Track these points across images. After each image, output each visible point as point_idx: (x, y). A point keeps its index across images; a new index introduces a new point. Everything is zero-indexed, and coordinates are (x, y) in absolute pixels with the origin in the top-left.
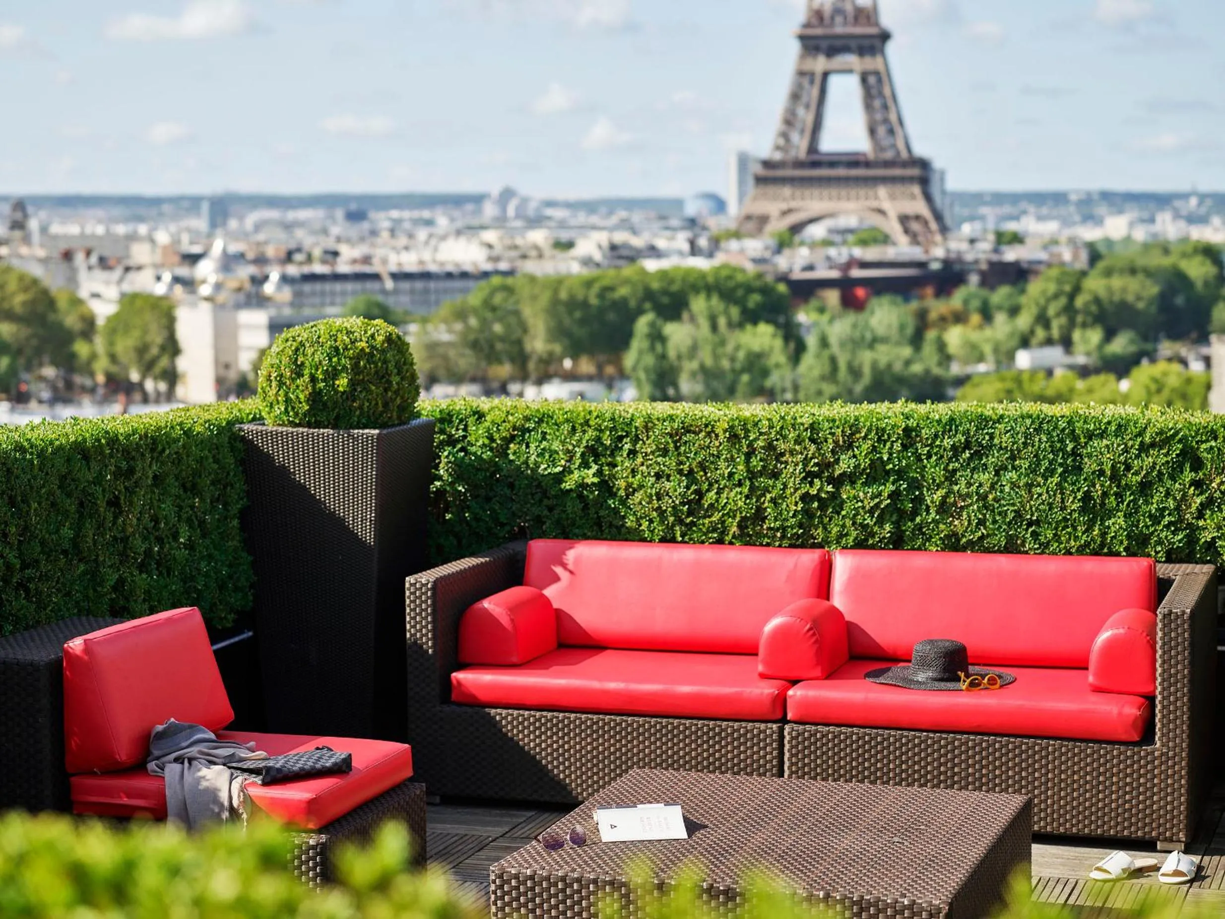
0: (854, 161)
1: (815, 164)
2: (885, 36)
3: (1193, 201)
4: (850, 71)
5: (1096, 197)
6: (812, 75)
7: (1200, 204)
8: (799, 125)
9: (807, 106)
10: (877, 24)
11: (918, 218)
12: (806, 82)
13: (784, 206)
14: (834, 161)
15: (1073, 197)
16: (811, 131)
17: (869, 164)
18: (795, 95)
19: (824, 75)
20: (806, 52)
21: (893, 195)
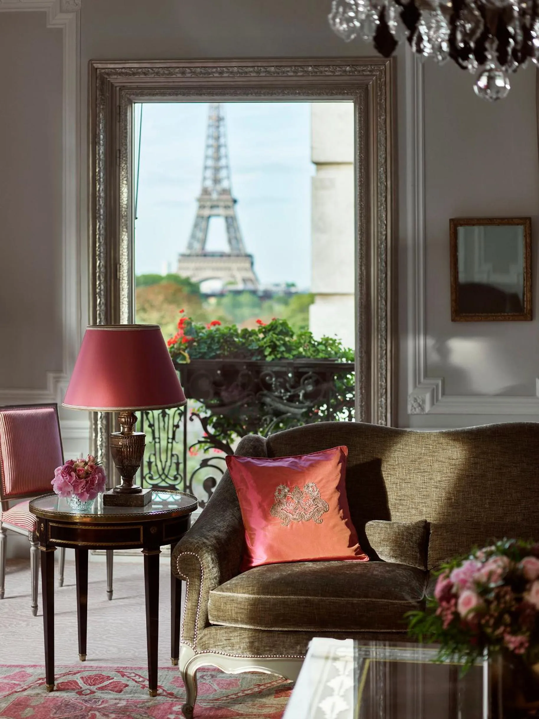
1: (204, 255)
2: (235, 202)
4: (220, 216)
6: (204, 216)
8: (198, 239)
9: (201, 230)
11: (249, 277)
12: (201, 219)
13: (192, 274)
16: (204, 242)
17: (229, 256)
18: (196, 225)
19: (209, 217)
20: (202, 207)
21: (239, 269)
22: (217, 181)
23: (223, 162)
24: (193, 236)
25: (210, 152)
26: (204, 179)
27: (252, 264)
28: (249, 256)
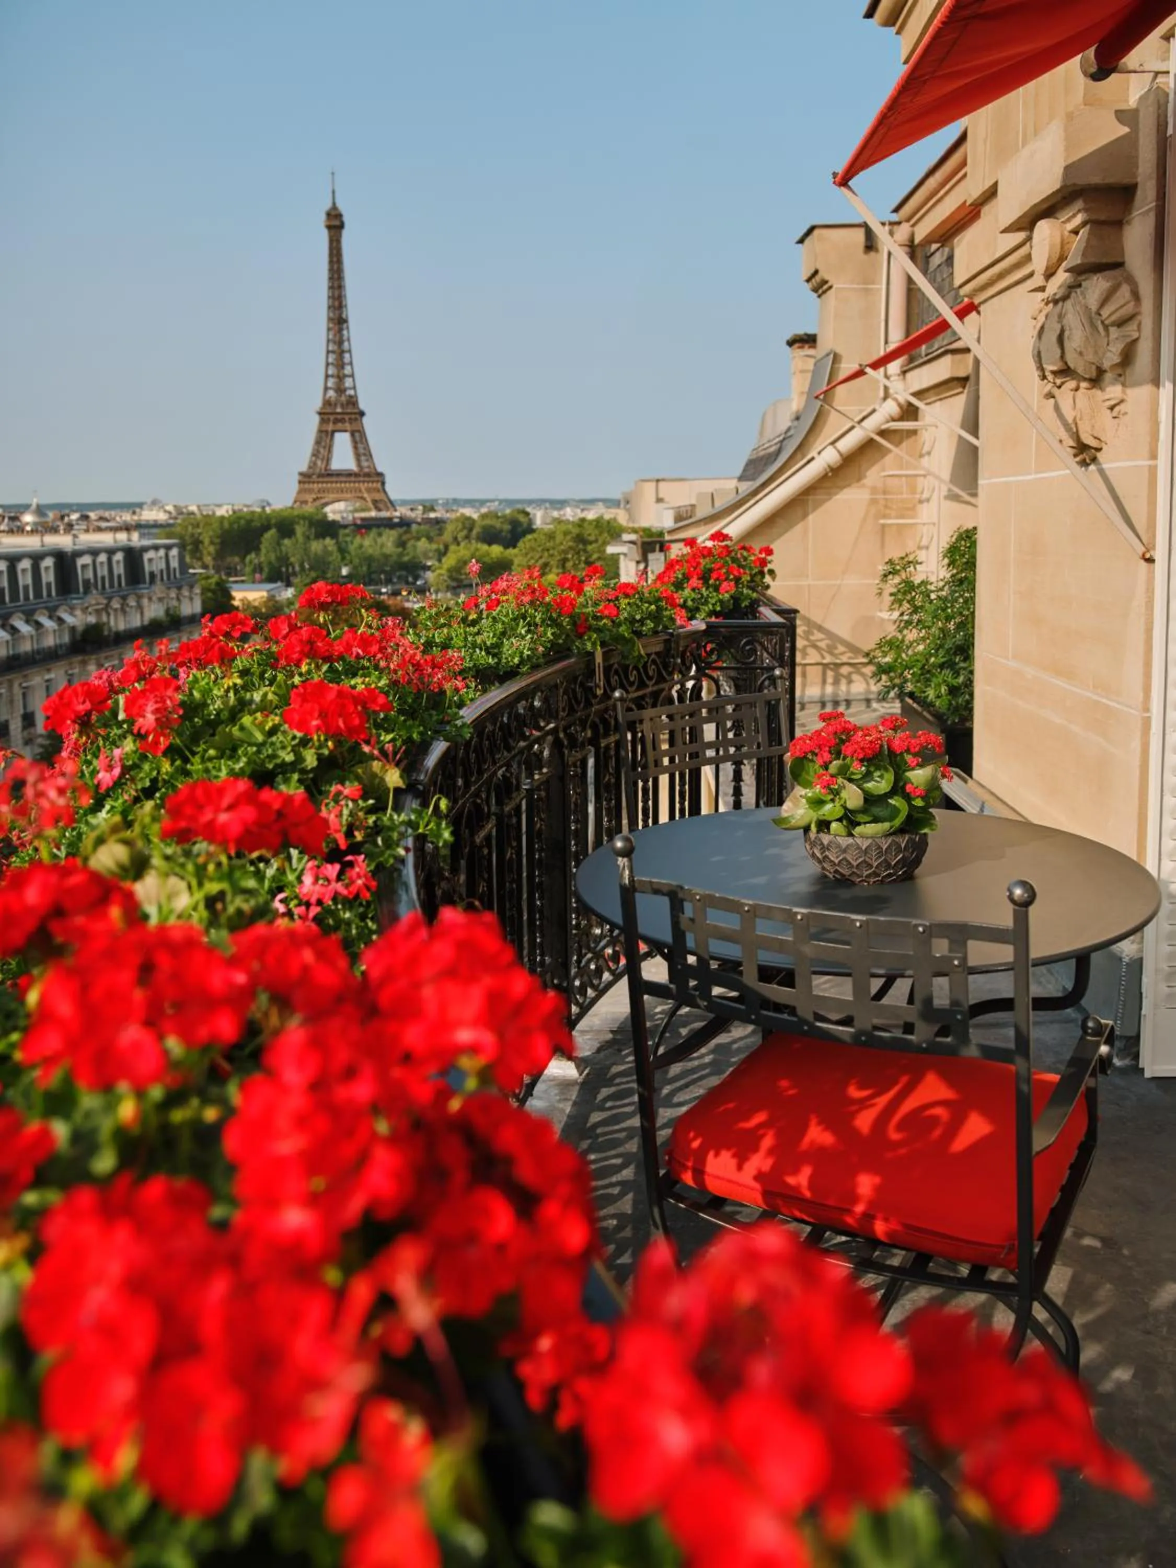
0: (349, 474)
1: (329, 475)
2: (362, 414)
3: (497, 503)
4: (346, 431)
5: (451, 501)
6: (327, 432)
7: (500, 504)
8: (321, 456)
9: (324, 447)
10: (358, 408)
11: (381, 500)
12: (323, 435)
13: (315, 496)
14: (339, 474)
15: (440, 502)
16: (328, 460)
17: (356, 475)
18: (318, 442)
19: (333, 432)
20: (323, 421)
21: (369, 490)
22: (340, 390)
23: (348, 370)
24: (315, 454)
25: (331, 358)
26: (326, 389)
27: (383, 483)
28: (381, 475)
